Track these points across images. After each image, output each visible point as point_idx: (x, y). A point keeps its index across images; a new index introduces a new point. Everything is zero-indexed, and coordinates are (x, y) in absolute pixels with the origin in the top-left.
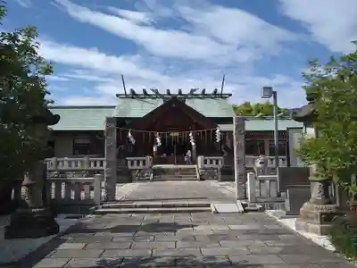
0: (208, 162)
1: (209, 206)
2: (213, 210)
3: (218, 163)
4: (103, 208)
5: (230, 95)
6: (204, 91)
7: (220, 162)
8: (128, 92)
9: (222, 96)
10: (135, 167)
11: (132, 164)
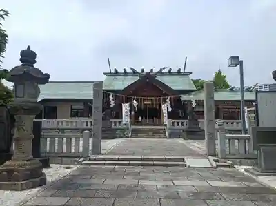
0: (176, 124)
1: (183, 160)
2: (188, 164)
3: (184, 124)
4: (90, 160)
5: (191, 73)
6: (170, 69)
7: (185, 124)
8: (113, 71)
9: (185, 74)
10: (118, 126)
11: (115, 125)
